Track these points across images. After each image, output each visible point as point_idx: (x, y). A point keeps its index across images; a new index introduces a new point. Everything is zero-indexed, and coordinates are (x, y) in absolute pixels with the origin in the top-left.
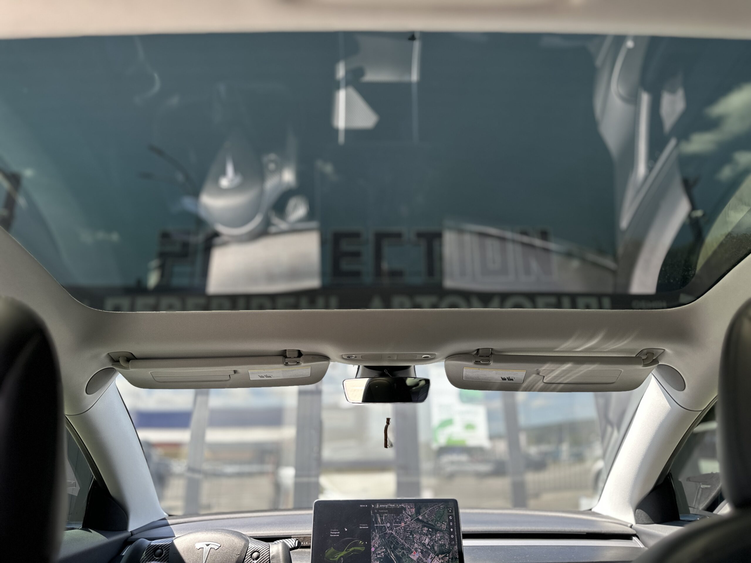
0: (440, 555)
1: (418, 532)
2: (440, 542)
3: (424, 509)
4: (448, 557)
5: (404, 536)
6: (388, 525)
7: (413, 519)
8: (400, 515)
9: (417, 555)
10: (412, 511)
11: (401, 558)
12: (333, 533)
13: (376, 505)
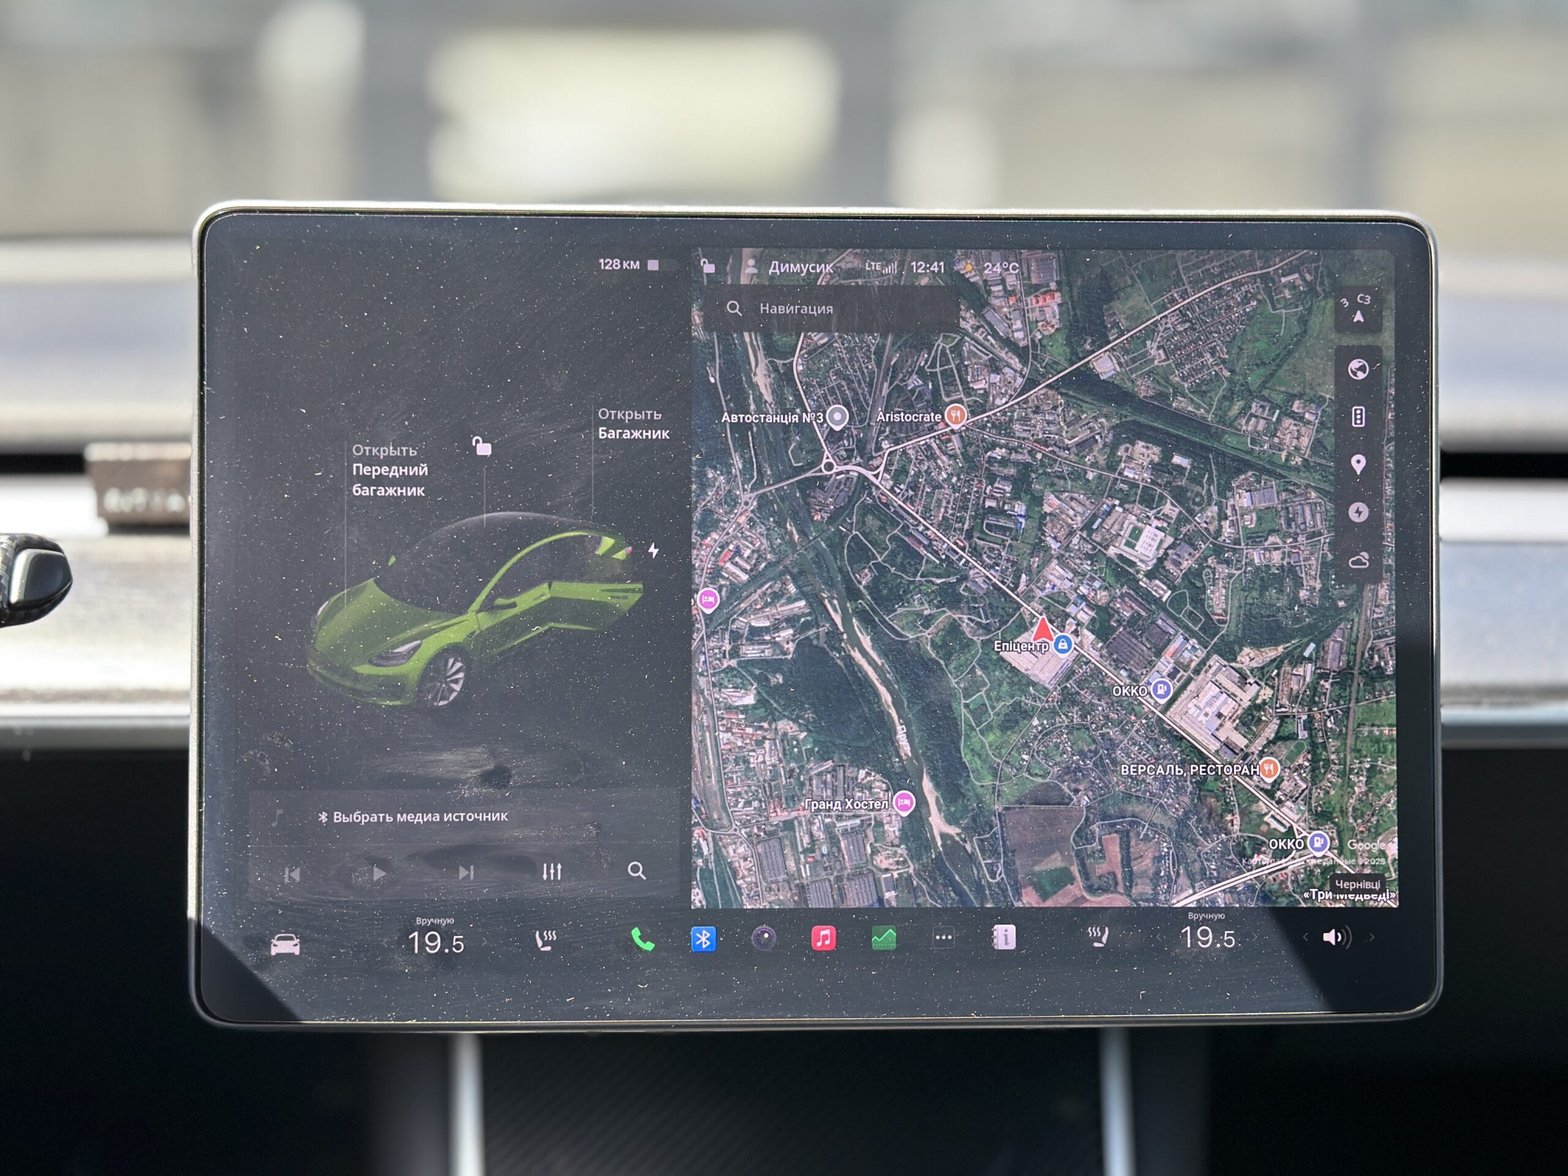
0: (1246, 650)
1: (1078, 475)
2: (1257, 557)
3: (1138, 298)
4: (1310, 667)
5: (965, 508)
6: (837, 416)
7: (1044, 376)
8: (940, 343)
9: (1063, 645)
10: (1033, 316)
11: (930, 667)
12: (375, 471)
13: (739, 260)
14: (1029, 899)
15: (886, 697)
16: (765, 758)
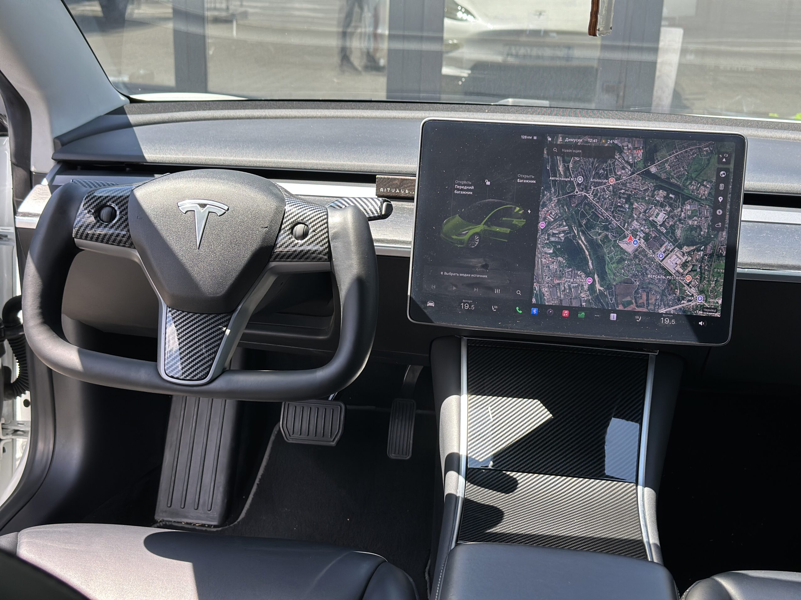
0: (685, 247)
1: (643, 198)
2: (690, 222)
4: (702, 252)
5: (612, 205)
6: (580, 179)
7: (637, 172)
8: (609, 162)
9: (635, 243)
10: (635, 155)
11: (599, 246)
12: (460, 187)
13: (558, 138)
14: (621, 308)
15: (587, 253)
16: (554, 267)
